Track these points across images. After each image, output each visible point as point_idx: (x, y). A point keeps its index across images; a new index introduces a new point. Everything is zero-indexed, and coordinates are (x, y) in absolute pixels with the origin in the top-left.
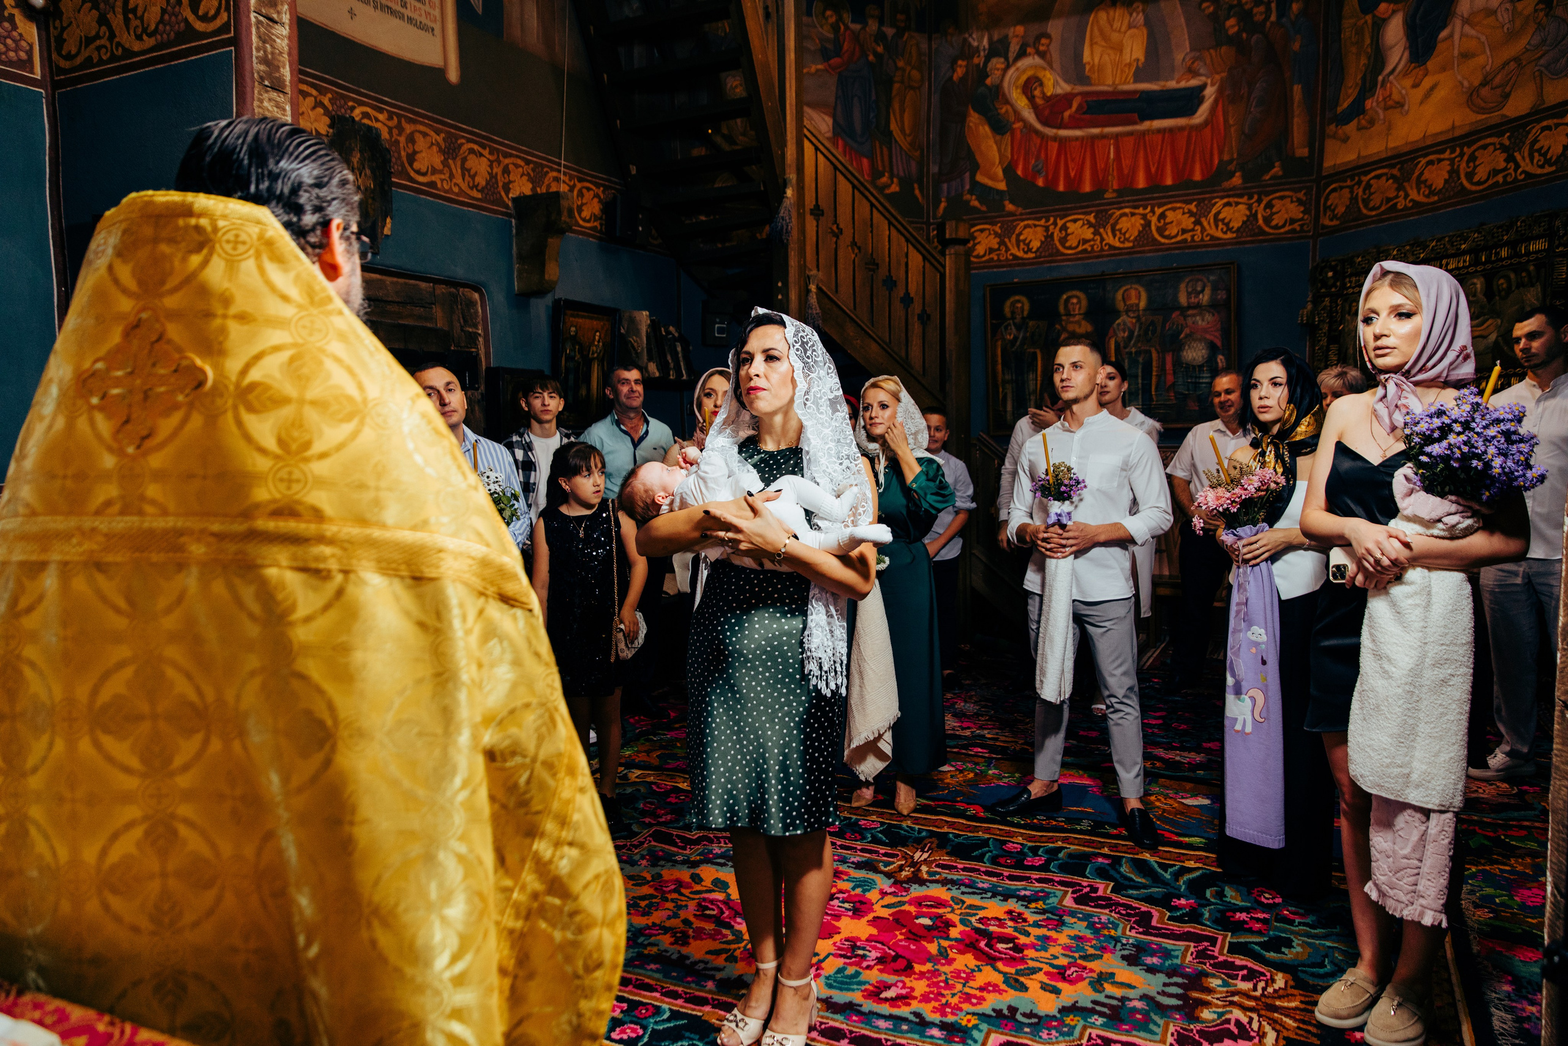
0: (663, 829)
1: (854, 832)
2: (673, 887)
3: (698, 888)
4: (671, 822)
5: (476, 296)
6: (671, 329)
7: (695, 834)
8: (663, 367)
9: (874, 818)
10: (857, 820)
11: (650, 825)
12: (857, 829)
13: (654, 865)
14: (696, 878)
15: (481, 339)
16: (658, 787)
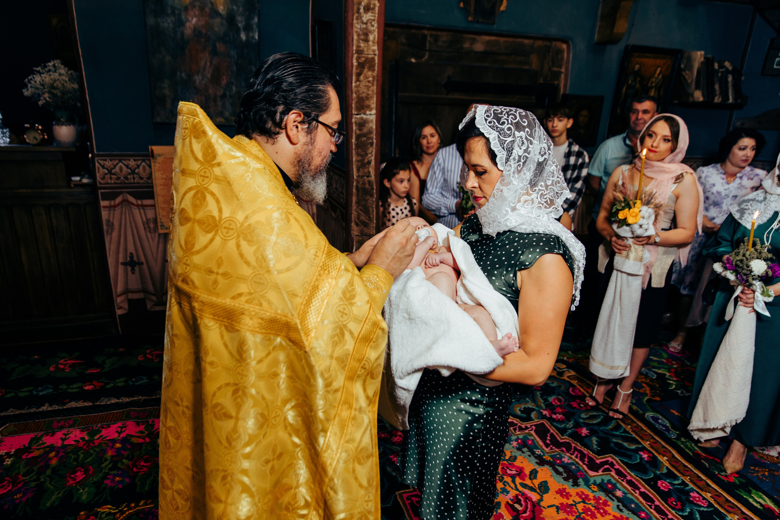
0: (547, 424)
1: (679, 499)
2: (514, 472)
3: (528, 482)
4: (558, 421)
5: (564, 46)
6: (727, 64)
7: (564, 439)
8: (709, 94)
9: (708, 496)
10: (692, 490)
11: (543, 417)
12: (684, 498)
13: (519, 449)
14: (534, 474)
15: (563, 76)
16: (573, 391)
